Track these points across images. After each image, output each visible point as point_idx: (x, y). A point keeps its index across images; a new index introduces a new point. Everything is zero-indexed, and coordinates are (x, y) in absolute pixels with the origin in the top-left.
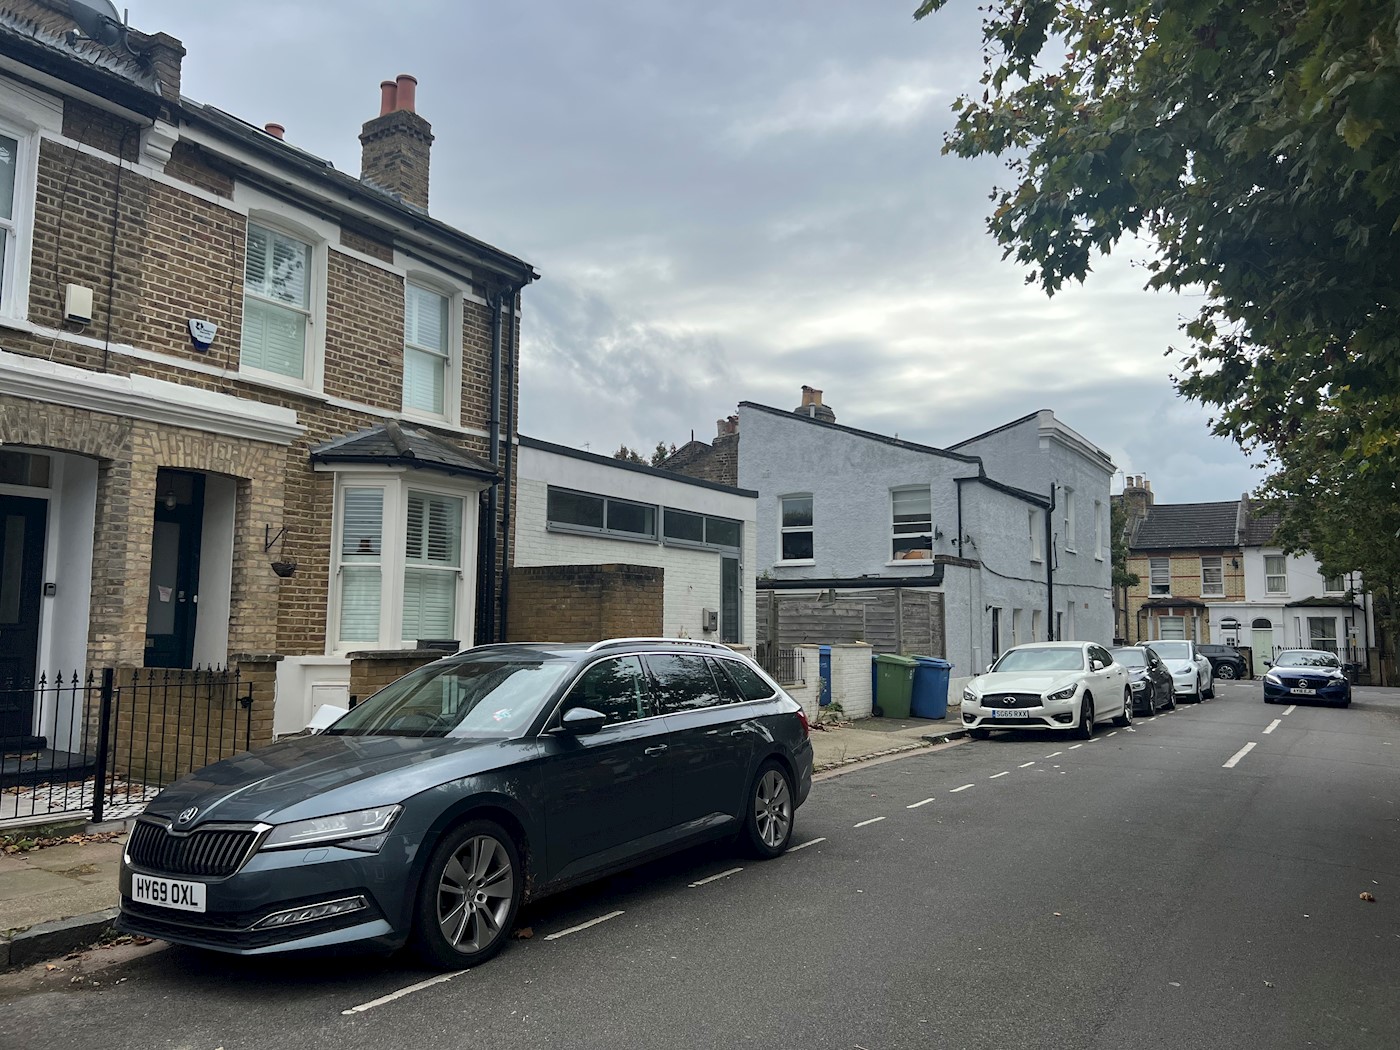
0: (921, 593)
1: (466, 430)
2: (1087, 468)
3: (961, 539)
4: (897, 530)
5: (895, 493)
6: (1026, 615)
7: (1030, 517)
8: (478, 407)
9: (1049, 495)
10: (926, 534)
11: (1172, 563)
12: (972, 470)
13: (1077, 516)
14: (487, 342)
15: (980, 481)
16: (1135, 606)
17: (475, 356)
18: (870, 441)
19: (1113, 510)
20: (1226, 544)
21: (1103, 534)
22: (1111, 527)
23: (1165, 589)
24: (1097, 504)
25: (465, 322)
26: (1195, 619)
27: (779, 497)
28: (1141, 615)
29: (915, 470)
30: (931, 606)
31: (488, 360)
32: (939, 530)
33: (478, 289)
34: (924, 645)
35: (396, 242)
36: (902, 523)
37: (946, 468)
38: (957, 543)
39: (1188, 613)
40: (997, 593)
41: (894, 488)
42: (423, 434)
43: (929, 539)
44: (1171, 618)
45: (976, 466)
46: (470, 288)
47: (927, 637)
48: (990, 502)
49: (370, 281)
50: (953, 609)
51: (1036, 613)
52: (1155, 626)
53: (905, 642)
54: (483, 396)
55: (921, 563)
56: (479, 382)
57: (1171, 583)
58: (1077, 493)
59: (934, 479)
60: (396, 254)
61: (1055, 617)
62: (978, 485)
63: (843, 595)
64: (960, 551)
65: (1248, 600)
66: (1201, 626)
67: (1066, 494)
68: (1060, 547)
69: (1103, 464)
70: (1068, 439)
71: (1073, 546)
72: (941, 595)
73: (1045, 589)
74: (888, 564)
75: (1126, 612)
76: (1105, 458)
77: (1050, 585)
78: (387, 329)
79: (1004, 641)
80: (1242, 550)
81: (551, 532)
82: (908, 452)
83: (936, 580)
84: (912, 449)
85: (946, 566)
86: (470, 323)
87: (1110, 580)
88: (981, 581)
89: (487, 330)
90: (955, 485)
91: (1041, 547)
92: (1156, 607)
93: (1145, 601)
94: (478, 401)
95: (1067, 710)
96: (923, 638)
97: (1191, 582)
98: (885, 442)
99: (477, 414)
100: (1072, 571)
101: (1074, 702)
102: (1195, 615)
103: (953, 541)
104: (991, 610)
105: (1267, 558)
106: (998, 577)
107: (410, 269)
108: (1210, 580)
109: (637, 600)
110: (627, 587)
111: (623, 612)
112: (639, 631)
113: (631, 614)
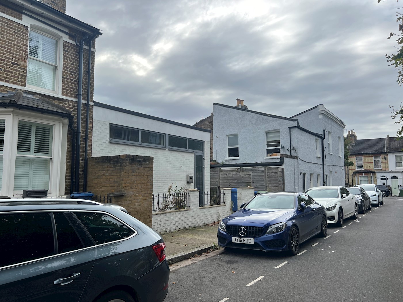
0: (275, 168)
1: (64, 97)
2: (335, 125)
3: (291, 149)
4: (268, 146)
5: (267, 133)
6: (315, 176)
7: (316, 142)
8: (72, 88)
9: (322, 134)
10: (278, 147)
11: (364, 158)
12: (295, 124)
13: (332, 142)
14: (77, 60)
15: (298, 128)
16: (351, 172)
17: (70, 66)
18: (258, 115)
19: (345, 140)
20: (382, 152)
21: (341, 148)
22: (344, 146)
23: (361, 167)
24: (339, 138)
25: (64, 50)
26: (371, 176)
27: (227, 135)
28: (353, 175)
29: (274, 125)
30: (279, 172)
31: (77, 68)
32: (283, 146)
33: (71, 37)
34: (276, 187)
35: (24, 11)
36: (270, 144)
37: (285, 124)
38: (289, 150)
39: (369, 174)
40: (304, 168)
41: (267, 131)
42: (37, 97)
43: (280, 149)
44: (363, 176)
45: (296, 122)
46: (67, 37)
47: (277, 184)
48: (301, 136)
49: (7, 26)
50: (288, 174)
51: (319, 175)
52: (358, 179)
53: (268, 186)
54: (74, 84)
55: (276, 157)
56: (73, 77)
57: (363, 165)
58: (332, 133)
59: (281, 127)
60: (23, 16)
61: (325, 176)
62: (297, 129)
63: (245, 169)
64: (291, 153)
65: (390, 170)
66: (374, 179)
67: (329, 134)
68: (327, 152)
69: (341, 124)
70: (329, 115)
71: (331, 152)
72: (283, 169)
73: (322, 166)
74: (264, 158)
75: (348, 174)
76: (342, 122)
77: (323, 165)
78: (17, 49)
79: (307, 185)
80: (388, 154)
81: (111, 143)
82: (272, 118)
83: (281, 163)
84: (273, 117)
85: (285, 158)
86: (67, 51)
87: (344, 163)
88: (298, 163)
89: (77, 55)
90: (288, 130)
91: (320, 152)
92: (359, 173)
93: (355, 171)
94: (71, 85)
95: (333, 215)
96: (276, 185)
97: (370, 165)
98: (263, 115)
99: (71, 91)
100: (331, 160)
101: (335, 212)
102: (372, 175)
103: (288, 149)
104: (302, 174)
105: (396, 156)
106: (305, 162)
107: (32, 24)
108: (376, 164)
109: (138, 171)
110: (132, 165)
111: (130, 176)
112: (139, 185)
113: (134, 177)
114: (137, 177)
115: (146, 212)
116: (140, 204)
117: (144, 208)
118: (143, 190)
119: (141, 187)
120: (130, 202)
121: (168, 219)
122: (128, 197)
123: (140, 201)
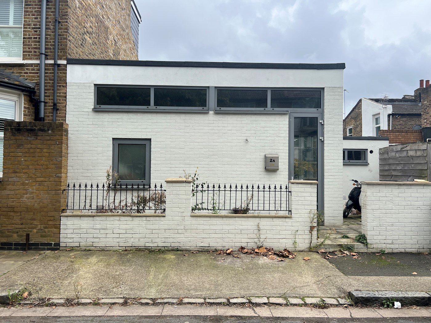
1: (26, 62)
8: (35, 48)
81: (97, 111)
86: (30, 5)
109: (29, 146)
110: (17, 137)
111: (12, 154)
112: (31, 167)
113: (21, 155)
114: (27, 155)
115: (45, 210)
116: (33, 197)
117: (41, 204)
118: (39, 175)
119: (34, 170)
120: (13, 192)
121: (98, 226)
122: (8, 185)
123: (33, 193)
